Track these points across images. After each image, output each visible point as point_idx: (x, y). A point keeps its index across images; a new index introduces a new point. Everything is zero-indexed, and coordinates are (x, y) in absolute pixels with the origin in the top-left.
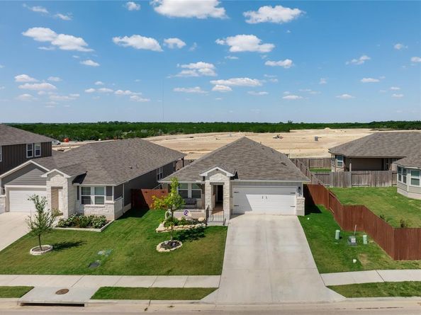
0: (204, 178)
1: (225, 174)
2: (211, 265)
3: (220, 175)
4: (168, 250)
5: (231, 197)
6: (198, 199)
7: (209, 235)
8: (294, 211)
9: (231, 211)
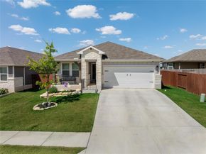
0: (80, 56)
1: (98, 52)
2: (81, 121)
3: (93, 53)
4: (42, 109)
5: (102, 74)
6: (77, 78)
7: (82, 99)
8: (153, 86)
9: (102, 85)
